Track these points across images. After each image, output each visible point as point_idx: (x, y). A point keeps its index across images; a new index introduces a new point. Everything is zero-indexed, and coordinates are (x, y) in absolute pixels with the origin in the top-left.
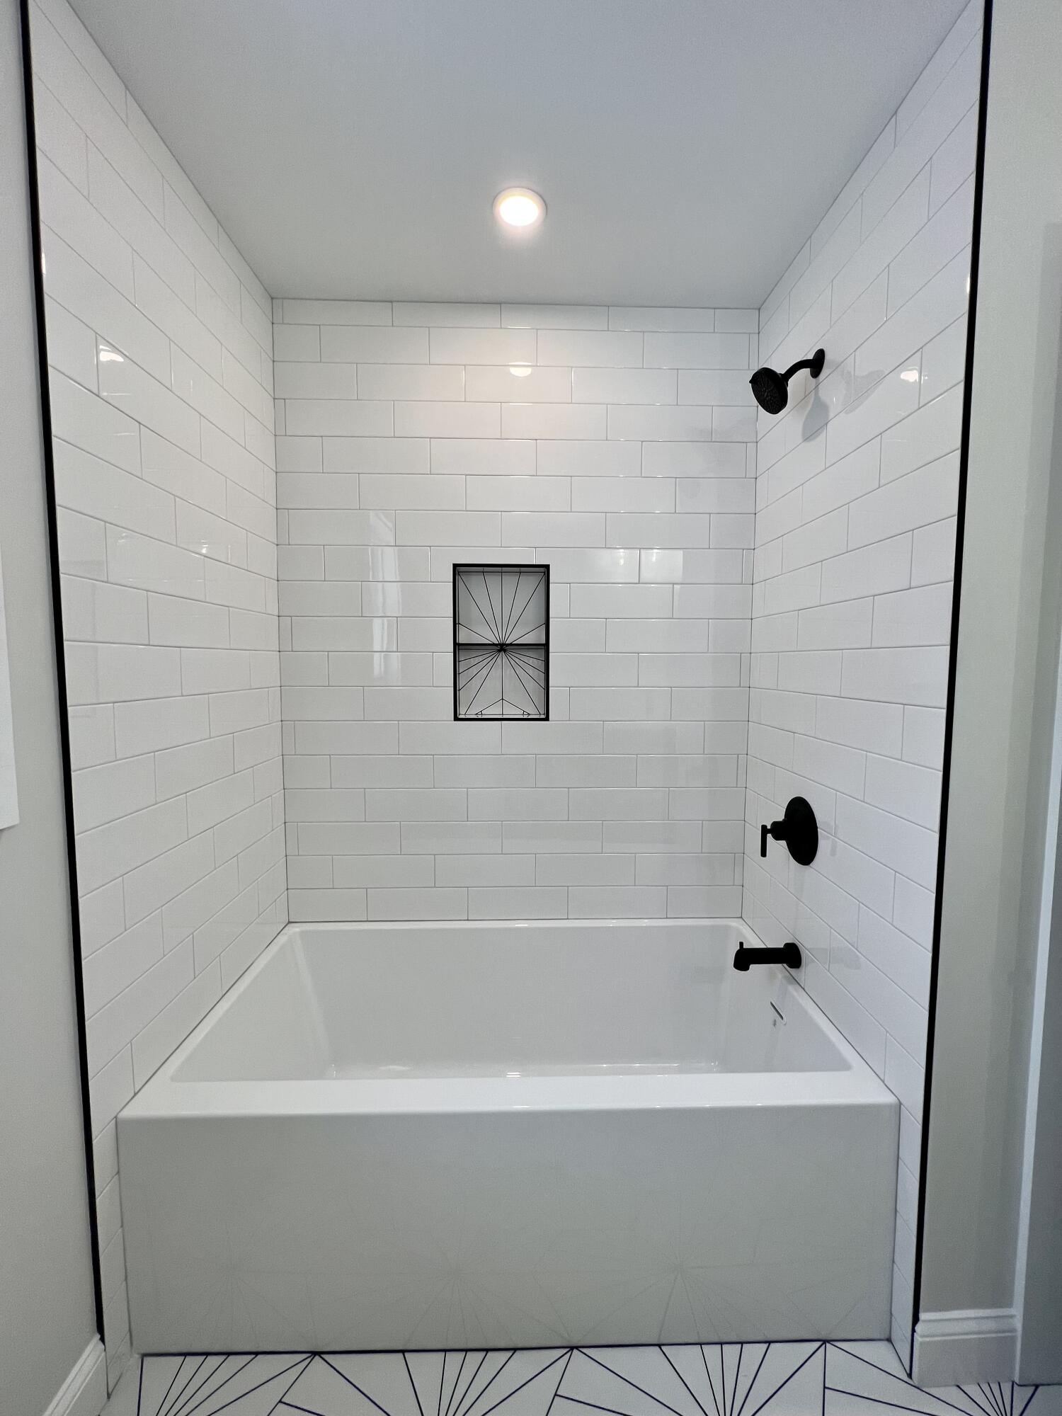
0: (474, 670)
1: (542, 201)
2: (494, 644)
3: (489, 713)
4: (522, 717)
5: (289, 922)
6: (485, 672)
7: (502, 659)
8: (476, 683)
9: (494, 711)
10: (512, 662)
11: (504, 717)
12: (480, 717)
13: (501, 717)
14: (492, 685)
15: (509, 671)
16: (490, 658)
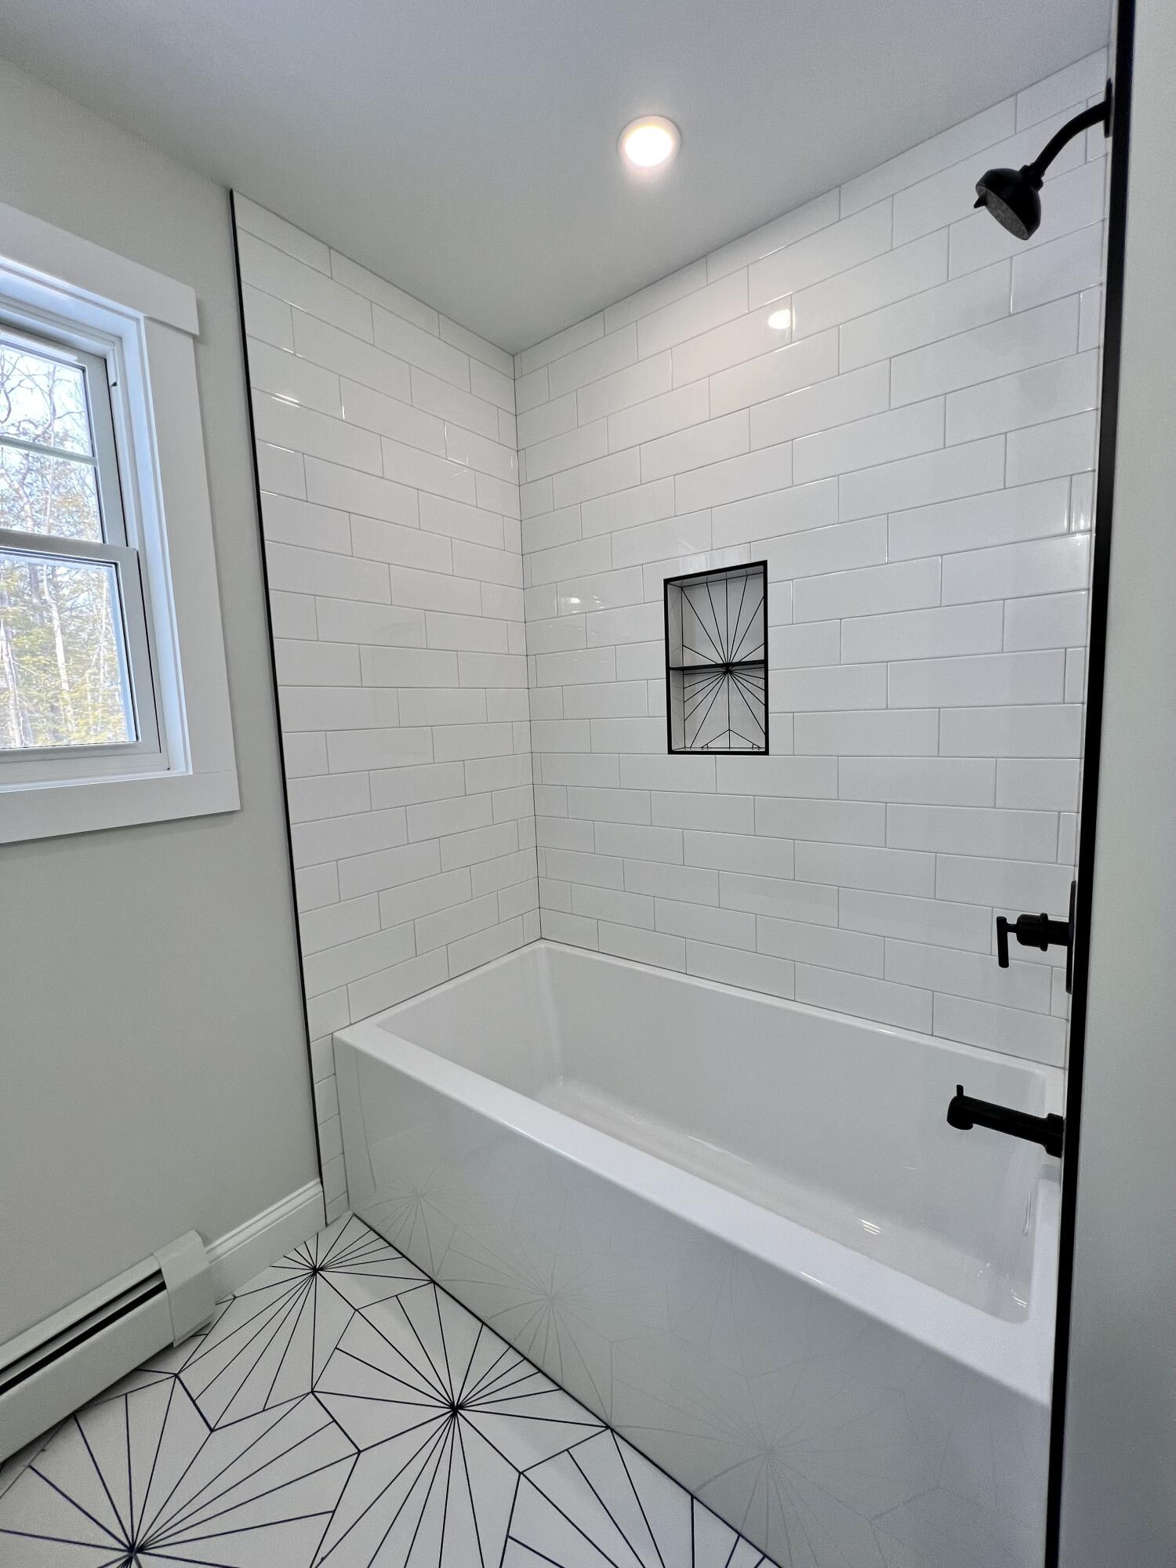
0: (699, 698)
1: (675, 128)
2: (717, 666)
3: (716, 745)
4: (751, 750)
5: (542, 938)
6: (710, 698)
7: (729, 683)
8: (701, 712)
9: (720, 744)
10: (739, 685)
11: (732, 750)
12: (705, 750)
13: (728, 750)
14: (719, 711)
15: (736, 697)
16: (715, 683)
